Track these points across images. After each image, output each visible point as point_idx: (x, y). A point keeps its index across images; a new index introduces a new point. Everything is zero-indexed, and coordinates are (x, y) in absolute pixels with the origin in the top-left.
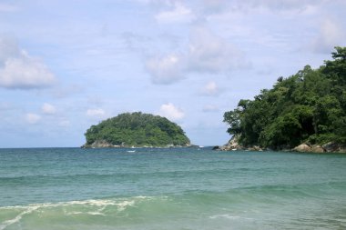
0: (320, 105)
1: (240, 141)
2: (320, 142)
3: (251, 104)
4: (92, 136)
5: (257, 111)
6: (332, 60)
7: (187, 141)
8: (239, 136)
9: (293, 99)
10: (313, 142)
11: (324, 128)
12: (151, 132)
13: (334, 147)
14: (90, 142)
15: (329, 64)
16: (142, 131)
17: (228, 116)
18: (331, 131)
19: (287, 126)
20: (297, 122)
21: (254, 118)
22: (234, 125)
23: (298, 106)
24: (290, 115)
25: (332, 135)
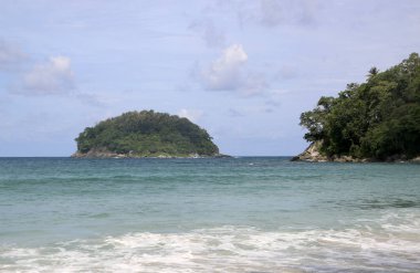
1: (322, 150)
3: (335, 102)
4: (87, 142)
8: (320, 143)
9: (405, 97)
12: (169, 137)
16: (156, 136)
17: (306, 118)
19: (405, 131)
21: (344, 120)
22: (313, 130)
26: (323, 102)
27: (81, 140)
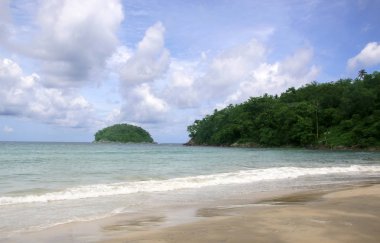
0: (244, 125)
1: (196, 141)
2: (244, 143)
4: (99, 136)
5: (206, 126)
8: (196, 138)
10: (241, 142)
11: (246, 135)
12: (133, 135)
16: (127, 134)
19: (227, 134)
20: (232, 133)
22: (192, 133)
23: (233, 125)
26: (196, 122)
27: (96, 135)
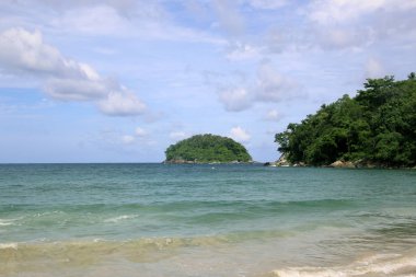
0: (353, 128)
1: (288, 158)
2: (352, 159)
3: (298, 127)
4: (171, 153)
5: (302, 133)
6: (365, 90)
7: (249, 158)
8: (288, 154)
9: (332, 123)
10: (347, 159)
11: (356, 147)
12: (219, 150)
13: (364, 164)
14: (169, 159)
15: (362, 93)
16: (211, 149)
17: (279, 137)
18: (362, 150)
19: (325, 146)
20: (333, 142)
21: (300, 139)
22: (284, 145)
23: (335, 129)
24: (327, 136)
25: (363, 154)
26: (291, 126)
27: (168, 152)
